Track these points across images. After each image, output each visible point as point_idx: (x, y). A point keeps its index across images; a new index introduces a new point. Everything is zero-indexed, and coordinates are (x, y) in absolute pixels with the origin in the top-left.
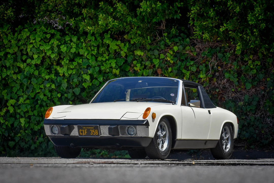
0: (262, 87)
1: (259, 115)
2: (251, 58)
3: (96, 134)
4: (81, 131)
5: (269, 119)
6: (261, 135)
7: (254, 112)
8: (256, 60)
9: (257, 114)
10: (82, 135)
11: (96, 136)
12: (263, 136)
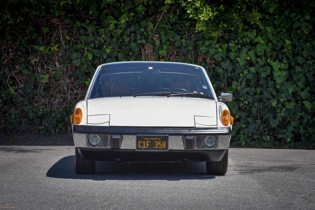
3: (162, 147)
4: (140, 143)
10: (141, 149)
11: (163, 149)
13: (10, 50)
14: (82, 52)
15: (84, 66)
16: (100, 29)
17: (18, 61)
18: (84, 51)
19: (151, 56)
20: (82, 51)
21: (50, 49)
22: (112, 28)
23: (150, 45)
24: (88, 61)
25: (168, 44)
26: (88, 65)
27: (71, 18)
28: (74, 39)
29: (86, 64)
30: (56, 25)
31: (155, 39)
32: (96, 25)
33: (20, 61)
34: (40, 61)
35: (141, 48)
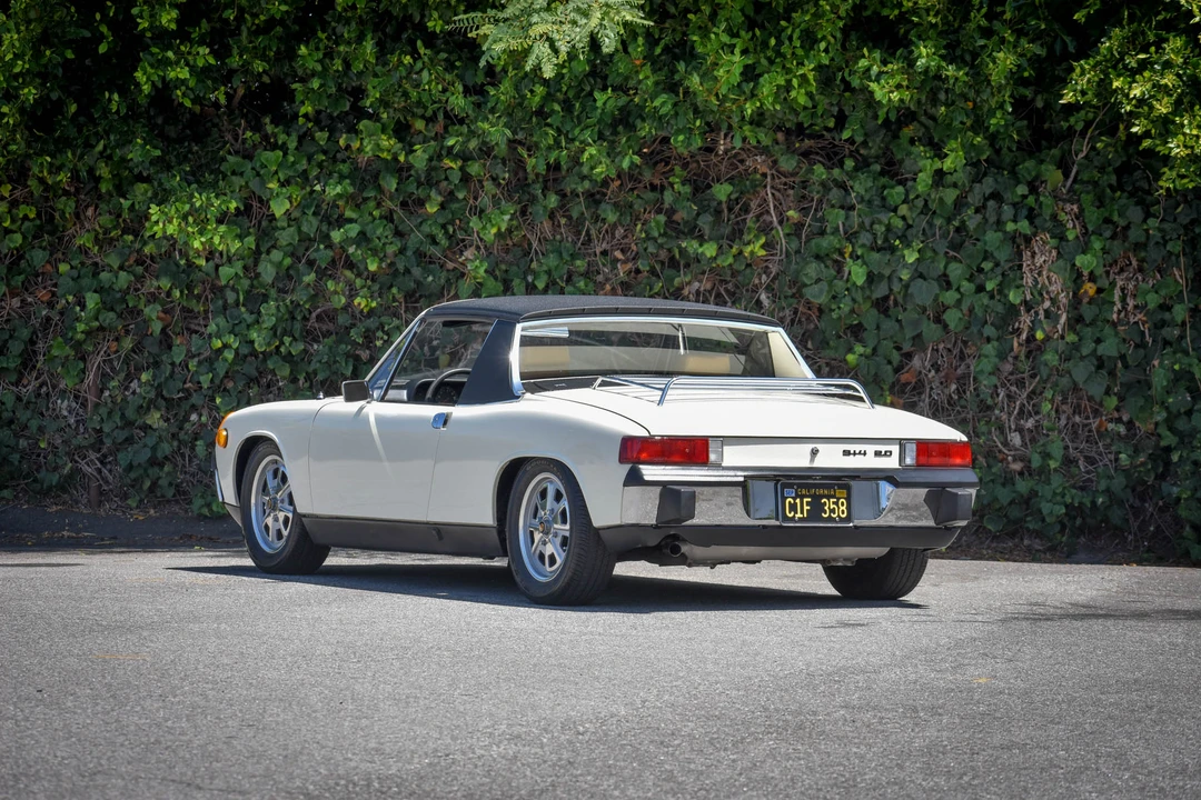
0: (43, 294)
1: (30, 387)
2: (7, 195)
5: (66, 402)
6: (39, 455)
7: (14, 378)
8: (23, 203)
9: (25, 382)
12: (45, 458)
13: (618, 254)
14: (836, 261)
15: (842, 306)
16: (893, 187)
17: (645, 287)
18: (844, 258)
19: (1052, 274)
20: (836, 256)
21: (741, 253)
22: (923, 184)
23: (1048, 236)
24: (854, 290)
25: (1108, 234)
26: (854, 300)
27: (806, 154)
28: (815, 219)
29: (848, 299)
30: (758, 176)
31: (1063, 217)
32: (882, 173)
33: (651, 289)
34: (713, 289)
35: (1022, 247)
